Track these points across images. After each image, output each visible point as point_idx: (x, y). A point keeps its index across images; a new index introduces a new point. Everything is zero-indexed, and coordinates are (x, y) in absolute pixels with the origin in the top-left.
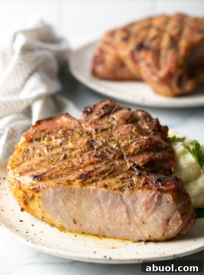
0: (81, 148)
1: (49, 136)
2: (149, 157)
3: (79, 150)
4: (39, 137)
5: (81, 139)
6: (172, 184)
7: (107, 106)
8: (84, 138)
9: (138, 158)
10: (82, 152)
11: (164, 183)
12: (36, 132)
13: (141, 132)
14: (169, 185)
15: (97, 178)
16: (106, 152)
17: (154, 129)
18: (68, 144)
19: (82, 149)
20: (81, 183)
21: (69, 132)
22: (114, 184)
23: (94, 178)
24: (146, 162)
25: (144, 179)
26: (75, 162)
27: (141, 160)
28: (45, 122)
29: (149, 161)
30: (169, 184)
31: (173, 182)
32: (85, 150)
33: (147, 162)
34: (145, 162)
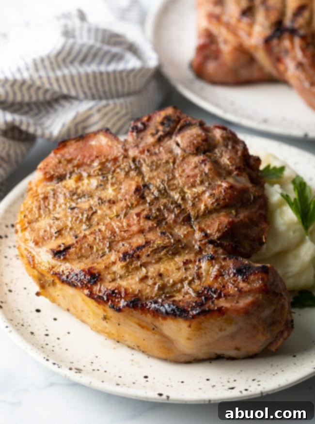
0: (126, 200)
1: (79, 171)
2: (228, 221)
3: (123, 204)
4: (64, 173)
5: (126, 180)
6: (258, 279)
7: (167, 118)
8: (132, 179)
9: (212, 223)
10: (127, 206)
11: (246, 278)
12: (60, 162)
13: (219, 171)
14: (253, 281)
15: (149, 259)
16: (164, 209)
17: (239, 165)
18: (107, 189)
19: (128, 201)
20: (124, 268)
21: (109, 165)
22: (173, 273)
23: (144, 259)
24: (224, 231)
25: (217, 267)
26: (117, 227)
27: (216, 227)
28: (73, 142)
29: (228, 229)
30: (254, 279)
31: (260, 277)
32: (132, 204)
33: (226, 231)
34: (222, 231)
